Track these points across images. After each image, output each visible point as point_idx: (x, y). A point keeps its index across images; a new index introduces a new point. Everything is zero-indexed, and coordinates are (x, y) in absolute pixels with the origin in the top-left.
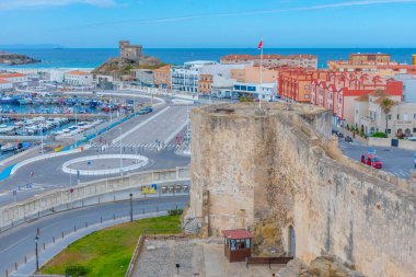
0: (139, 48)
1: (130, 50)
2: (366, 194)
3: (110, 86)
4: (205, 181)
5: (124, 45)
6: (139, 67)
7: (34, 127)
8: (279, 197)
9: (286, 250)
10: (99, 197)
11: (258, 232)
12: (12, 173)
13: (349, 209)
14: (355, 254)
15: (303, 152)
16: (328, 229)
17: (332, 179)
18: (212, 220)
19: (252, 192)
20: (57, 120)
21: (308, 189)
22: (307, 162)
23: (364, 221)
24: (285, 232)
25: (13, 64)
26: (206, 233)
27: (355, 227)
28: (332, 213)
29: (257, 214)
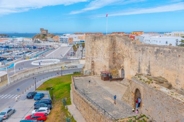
1: (44, 31)
2: (156, 51)
3: (39, 42)
4: (92, 58)
5: (42, 30)
6: (47, 36)
7: (16, 53)
8: (117, 61)
10: (48, 70)
12: (14, 65)
13: (148, 57)
14: (151, 71)
15: (128, 44)
16: (139, 66)
17: (140, 50)
18: (95, 70)
19: (108, 60)
20: (24, 51)
21: (130, 55)
22: (129, 47)
23: (155, 60)
24: (120, 71)
26: (93, 74)
27: (151, 62)
28: (141, 60)
29: (110, 67)
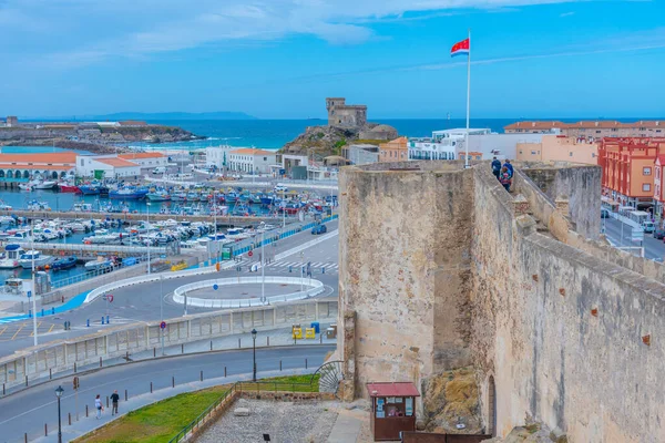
0: (360, 111)
1: (346, 113)
2: (580, 290)
3: (302, 174)
4: (351, 295)
5: (335, 104)
6: (357, 141)
7: (154, 235)
9: (486, 424)
10: (211, 341)
11: (438, 391)
12: (87, 300)
14: (568, 415)
15: (505, 230)
17: (538, 272)
18: (361, 367)
19: (430, 315)
20: (196, 225)
21: (512, 300)
22: (509, 248)
23: (577, 346)
24: (484, 387)
25: (157, 141)
26: (349, 392)
27: (566, 360)
28: (539, 338)
29: (440, 358)
